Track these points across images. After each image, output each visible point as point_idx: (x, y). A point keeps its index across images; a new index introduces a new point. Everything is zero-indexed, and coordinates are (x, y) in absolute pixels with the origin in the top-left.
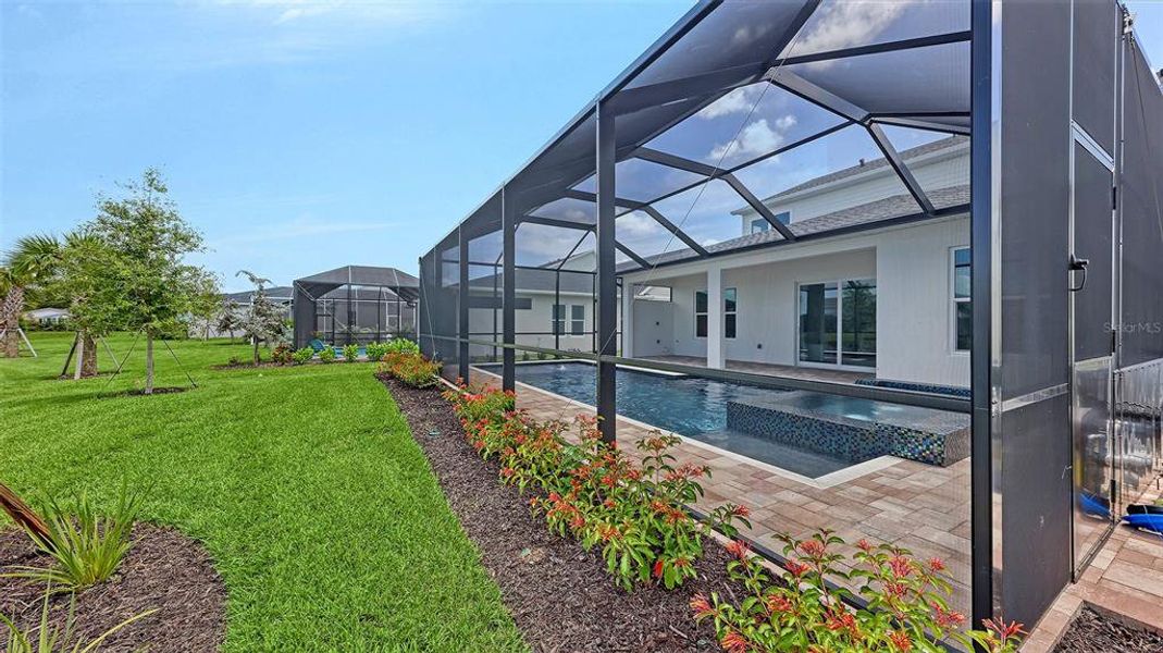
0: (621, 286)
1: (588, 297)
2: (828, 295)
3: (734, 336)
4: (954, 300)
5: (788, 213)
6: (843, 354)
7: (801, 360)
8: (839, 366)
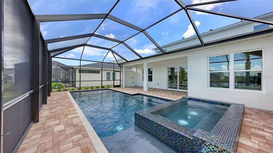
0: (122, 67)
1: (112, 70)
2: (175, 71)
3: (152, 81)
4: (209, 72)
5: (166, 50)
6: (179, 85)
7: (168, 88)
8: (178, 90)
